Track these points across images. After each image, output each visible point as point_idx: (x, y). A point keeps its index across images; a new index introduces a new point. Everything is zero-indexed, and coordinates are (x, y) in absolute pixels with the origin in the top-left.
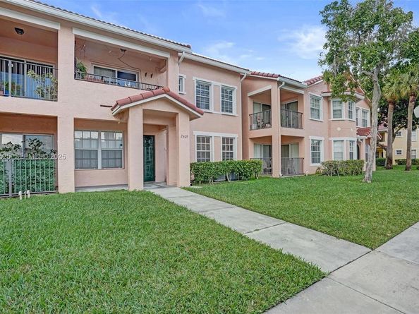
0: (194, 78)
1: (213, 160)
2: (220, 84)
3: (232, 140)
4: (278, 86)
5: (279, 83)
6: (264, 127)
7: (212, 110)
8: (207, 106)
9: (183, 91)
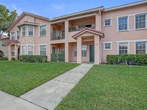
0: (117, 17)
1: (129, 53)
7: (128, 29)
8: (126, 28)
9: (111, 25)
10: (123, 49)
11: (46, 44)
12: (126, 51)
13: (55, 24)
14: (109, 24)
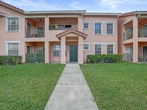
0: (94, 22)
1: (102, 53)
2: (106, 23)
3: (112, 45)
4: (137, 16)
5: (137, 15)
6: (129, 38)
7: (102, 33)
8: (100, 33)
9: (89, 28)
10: (98, 49)
11: (18, 42)
12: (100, 52)
13: (30, 19)
14: (87, 27)
